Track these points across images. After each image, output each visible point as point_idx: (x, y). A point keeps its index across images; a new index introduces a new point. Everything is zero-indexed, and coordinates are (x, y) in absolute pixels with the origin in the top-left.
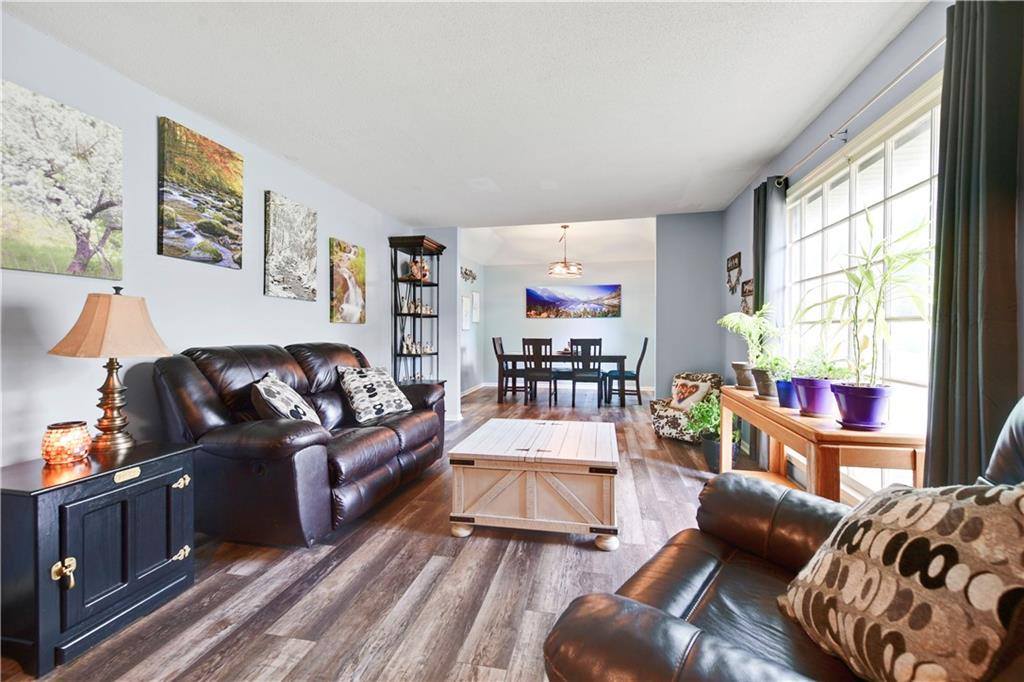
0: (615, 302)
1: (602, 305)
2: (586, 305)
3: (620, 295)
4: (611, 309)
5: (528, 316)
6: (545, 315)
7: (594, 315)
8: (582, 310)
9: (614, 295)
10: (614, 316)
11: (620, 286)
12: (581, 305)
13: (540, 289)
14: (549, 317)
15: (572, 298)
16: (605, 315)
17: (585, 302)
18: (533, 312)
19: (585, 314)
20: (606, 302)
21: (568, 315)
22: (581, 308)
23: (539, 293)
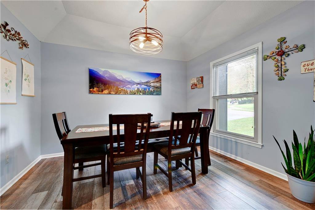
0: (158, 85)
1: (150, 86)
2: (139, 86)
3: (160, 80)
4: (156, 90)
5: (90, 92)
6: (106, 92)
7: (144, 93)
8: (136, 89)
9: (157, 80)
10: (157, 94)
11: (161, 74)
12: (135, 86)
13: (101, 70)
14: (110, 93)
15: (129, 80)
16: (151, 93)
17: (139, 84)
18: (95, 89)
19: (138, 92)
20: (152, 84)
21: (126, 93)
22: (135, 87)
23: (101, 73)
